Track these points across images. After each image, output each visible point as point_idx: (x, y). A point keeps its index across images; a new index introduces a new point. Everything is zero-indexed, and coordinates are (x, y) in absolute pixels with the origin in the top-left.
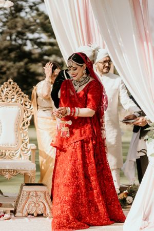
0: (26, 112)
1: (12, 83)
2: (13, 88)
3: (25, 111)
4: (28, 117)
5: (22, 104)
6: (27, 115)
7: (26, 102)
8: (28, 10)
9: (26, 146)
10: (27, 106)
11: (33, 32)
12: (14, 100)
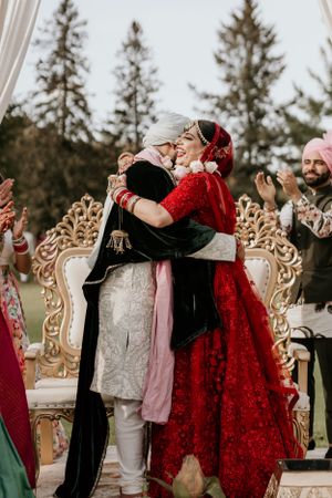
0: (283, 270)
1: (249, 204)
2: (251, 215)
3: (279, 269)
4: (287, 281)
5: (272, 252)
6: (284, 275)
7: (282, 246)
8: (272, 115)
9: (285, 347)
10: (283, 255)
11: (281, 145)
12: (253, 243)
